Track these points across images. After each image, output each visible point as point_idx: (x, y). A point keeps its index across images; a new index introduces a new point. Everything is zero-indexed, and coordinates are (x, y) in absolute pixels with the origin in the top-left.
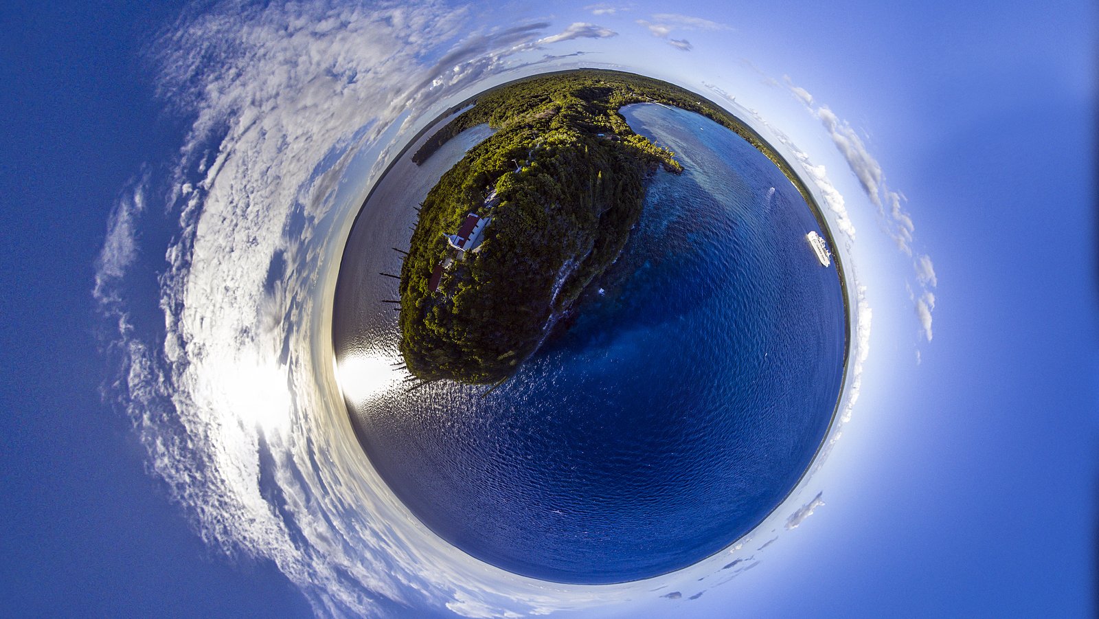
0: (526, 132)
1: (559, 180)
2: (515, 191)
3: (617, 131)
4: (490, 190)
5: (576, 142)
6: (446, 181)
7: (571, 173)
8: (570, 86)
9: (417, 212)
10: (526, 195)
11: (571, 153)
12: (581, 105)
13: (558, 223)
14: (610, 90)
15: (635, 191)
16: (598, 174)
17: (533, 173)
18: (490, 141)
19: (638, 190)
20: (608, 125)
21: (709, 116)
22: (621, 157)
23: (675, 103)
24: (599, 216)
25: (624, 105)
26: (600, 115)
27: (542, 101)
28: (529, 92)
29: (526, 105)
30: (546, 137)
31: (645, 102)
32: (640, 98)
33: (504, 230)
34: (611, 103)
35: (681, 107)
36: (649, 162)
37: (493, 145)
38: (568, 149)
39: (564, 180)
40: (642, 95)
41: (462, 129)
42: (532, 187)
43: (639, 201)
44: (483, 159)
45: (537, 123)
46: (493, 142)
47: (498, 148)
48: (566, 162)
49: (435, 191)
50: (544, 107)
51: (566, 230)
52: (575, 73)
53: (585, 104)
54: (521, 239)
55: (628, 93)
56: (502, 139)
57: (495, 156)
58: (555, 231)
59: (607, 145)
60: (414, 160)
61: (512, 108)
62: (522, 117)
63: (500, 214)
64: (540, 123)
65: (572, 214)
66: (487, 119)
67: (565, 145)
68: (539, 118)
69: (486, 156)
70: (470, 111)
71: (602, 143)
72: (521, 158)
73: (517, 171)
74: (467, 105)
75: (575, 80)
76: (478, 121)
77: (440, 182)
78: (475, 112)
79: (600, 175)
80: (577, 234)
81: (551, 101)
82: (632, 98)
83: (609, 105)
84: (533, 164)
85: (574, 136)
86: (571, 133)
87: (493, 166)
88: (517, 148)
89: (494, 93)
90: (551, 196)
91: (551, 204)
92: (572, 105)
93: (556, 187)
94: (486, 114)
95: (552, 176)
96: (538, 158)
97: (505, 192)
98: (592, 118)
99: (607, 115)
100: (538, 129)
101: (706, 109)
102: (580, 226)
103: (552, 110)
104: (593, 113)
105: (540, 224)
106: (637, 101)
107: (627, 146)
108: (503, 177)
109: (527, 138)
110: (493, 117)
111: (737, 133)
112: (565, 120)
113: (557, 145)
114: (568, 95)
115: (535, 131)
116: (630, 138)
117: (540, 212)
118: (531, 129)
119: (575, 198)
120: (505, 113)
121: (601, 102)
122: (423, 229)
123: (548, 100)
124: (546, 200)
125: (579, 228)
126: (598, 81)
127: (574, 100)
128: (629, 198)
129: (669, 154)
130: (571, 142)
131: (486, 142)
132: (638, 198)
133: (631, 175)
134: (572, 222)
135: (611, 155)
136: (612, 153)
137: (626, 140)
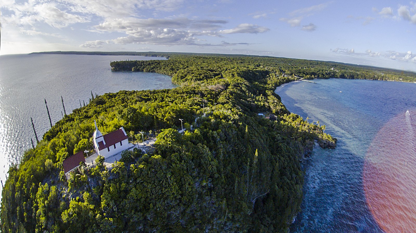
0: (198, 99)
1: (216, 156)
2: (172, 150)
3: (274, 111)
4: (151, 136)
5: (238, 120)
6: (122, 96)
7: (230, 152)
8: (238, 67)
9: (91, 98)
10: (181, 159)
11: (232, 130)
12: (245, 84)
13: (205, 204)
14: (267, 73)
15: (294, 175)
16: (255, 153)
17: (194, 140)
18: (168, 93)
19: (297, 174)
20: (267, 104)
21: (343, 77)
22: (279, 137)
23: (316, 76)
24: (254, 201)
25: (279, 86)
26: (260, 95)
27: (215, 75)
28: (207, 65)
29: (203, 75)
30: (213, 108)
31: (294, 80)
32: (290, 77)
33: (145, 184)
34: (269, 84)
35: (321, 78)
36: (304, 141)
37: (169, 97)
38: (230, 126)
39: (221, 157)
40: (291, 74)
41: (152, 71)
42: (189, 154)
43: (299, 188)
44: (157, 105)
45: (208, 94)
46: (170, 95)
47: (172, 102)
48: (227, 139)
49: (111, 96)
50: (216, 81)
51: (212, 217)
52: (242, 57)
53: (248, 84)
54: (158, 205)
55: (280, 75)
56: (178, 95)
57: (167, 108)
58: (199, 214)
59: (265, 125)
60: (112, 64)
61: (193, 73)
62: (198, 84)
63: (150, 165)
64: (211, 94)
65: (223, 198)
66: (172, 74)
67: (228, 121)
68: (210, 90)
69: (160, 104)
70: (162, 61)
71: (261, 122)
72: (187, 121)
73: (180, 132)
74: (162, 56)
75: (242, 63)
76: (165, 71)
77: (117, 93)
78: (166, 64)
79: (256, 154)
80: (225, 225)
81: (222, 77)
82: (285, 79)
83: (267, 86)
84: (196, 131)
85: (237, 113)
86: (235, 110)
87: (163, 116)
88: (186, 110)
89: (183, 57)
90: (205, 171)
91: (202, 180)
92: (238, 84)
93: (212, 163)
94: (172, 69)
95: (211, 150)
96: (202, 127)
97: (163, 146)
98: (254, 98)
99: (266, 95)
100: (208, 99)
101: (338, 72)
102: (230, 215)
103: (222, 85)
104: (255, 93)
105: (185, 198)
106: (288, 81)
107: (284, 125)
108: (167, 131)
109: (197, 104)
110: (177, 74)
111: (365, 78)
112: (231, 97)
113: (221, 119)
114: (236, 75)
115: (205, 100)
116: (285, 117)
117: (189, 184)
118: (202, 97)
119: (230, 180)
120: (186, 76)
121: (261, 83)
122: (86, 112)
123: (220, 76)
124: (199, 173)
125: (228, 218)
126: (259, 66)
127: (241, 80)
128: (288, 184)
129: (321, 129)
130: (234, 120)
131: (165, 92)
132: (297, 183)
133: (289, 157)
134: (221, 209)
135: (269, 135)
136: (270, 133)
137: (282, 119)
